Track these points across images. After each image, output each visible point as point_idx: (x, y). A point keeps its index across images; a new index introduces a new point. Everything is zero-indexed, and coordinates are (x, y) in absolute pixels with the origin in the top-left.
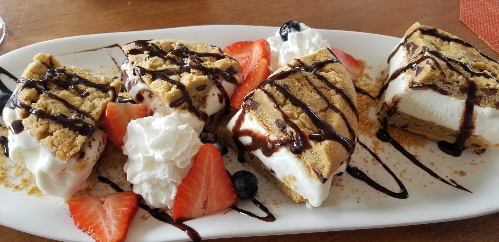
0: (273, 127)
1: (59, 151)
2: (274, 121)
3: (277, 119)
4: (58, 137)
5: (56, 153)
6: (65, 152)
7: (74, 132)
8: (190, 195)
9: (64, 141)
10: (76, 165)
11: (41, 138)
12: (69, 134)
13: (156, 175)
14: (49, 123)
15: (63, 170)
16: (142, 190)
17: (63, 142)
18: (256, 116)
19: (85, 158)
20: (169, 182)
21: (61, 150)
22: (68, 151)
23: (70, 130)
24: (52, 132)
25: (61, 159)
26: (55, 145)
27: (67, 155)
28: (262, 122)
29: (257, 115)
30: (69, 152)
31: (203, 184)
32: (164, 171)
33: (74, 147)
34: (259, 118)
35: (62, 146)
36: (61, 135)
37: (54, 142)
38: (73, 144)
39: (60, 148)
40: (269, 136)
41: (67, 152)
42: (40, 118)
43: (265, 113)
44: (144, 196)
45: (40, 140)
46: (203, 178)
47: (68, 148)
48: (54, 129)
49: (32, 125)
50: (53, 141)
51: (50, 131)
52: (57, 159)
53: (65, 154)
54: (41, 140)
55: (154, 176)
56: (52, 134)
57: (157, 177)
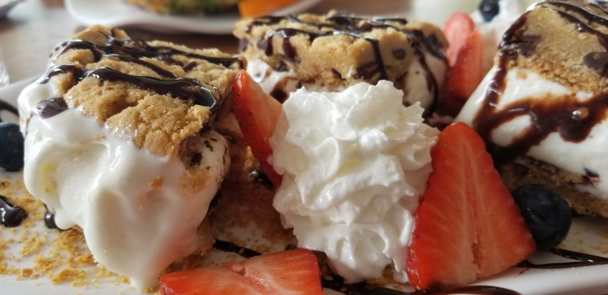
0: (582, 74)
1: (153, 131)
2: (581, 60)
3: (588, 53)
4: (149, 106)
5: (147, 138)
6: (168, 131)
7: (184, 101)
8: (445, 228)
9: (165, 111)
10: (185, 174)
11: (109, 116)
12: (172, 103)
13: (370, 178)
14: (126, 88)
15: (158, 183)
16: (324, 241)
17: (161, 114)
18: (537, 64)
19: (203, 166)
20: (395, 200)
21: (159, 128)
22: (175, 128)
23: (174, 97)
24: (134, 100)
25: (155, 153)
26: (144, 122)
27: (174, 137)
28: (552, 75)
29: (538, 61)
30: (178, 131)
31: (464, 206)
32: (387, 166)
33: (187, 122)
34: (542, 66)
35: (160, 120)
36: (156, 103)
37: (141, 116)
38: (186, 117)
39: (155, 124)
40: (574, 95)
41: (172, 131)
42: (106, 80)
43: (555, 52)
44: (330, 251)
45: (105, 120)
46: (462, 191)
47: (175, 123)
48: (139, 95)
49: (89, 93)
50: (140, 114)
51: (130, 99)
52: (146, 153)
53: (168, 136)
54: (108, 120)
55: (366, 181)
56: (134, 104)
57: (372, 183)
